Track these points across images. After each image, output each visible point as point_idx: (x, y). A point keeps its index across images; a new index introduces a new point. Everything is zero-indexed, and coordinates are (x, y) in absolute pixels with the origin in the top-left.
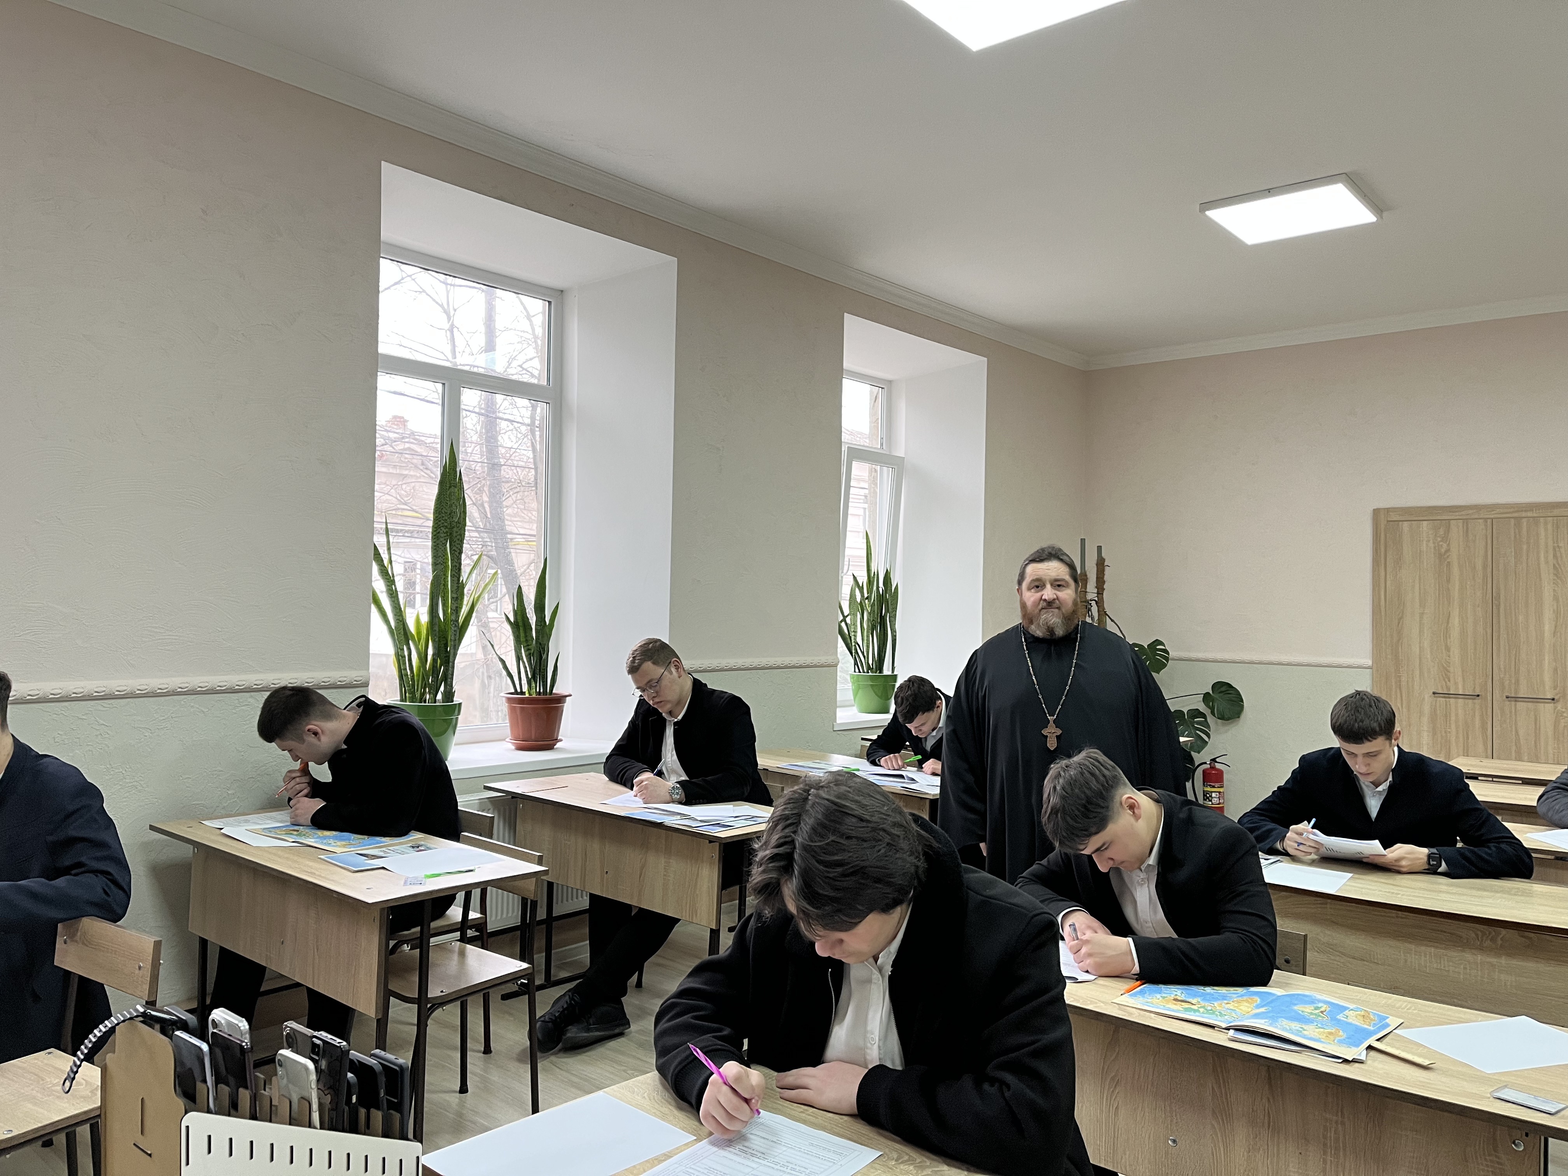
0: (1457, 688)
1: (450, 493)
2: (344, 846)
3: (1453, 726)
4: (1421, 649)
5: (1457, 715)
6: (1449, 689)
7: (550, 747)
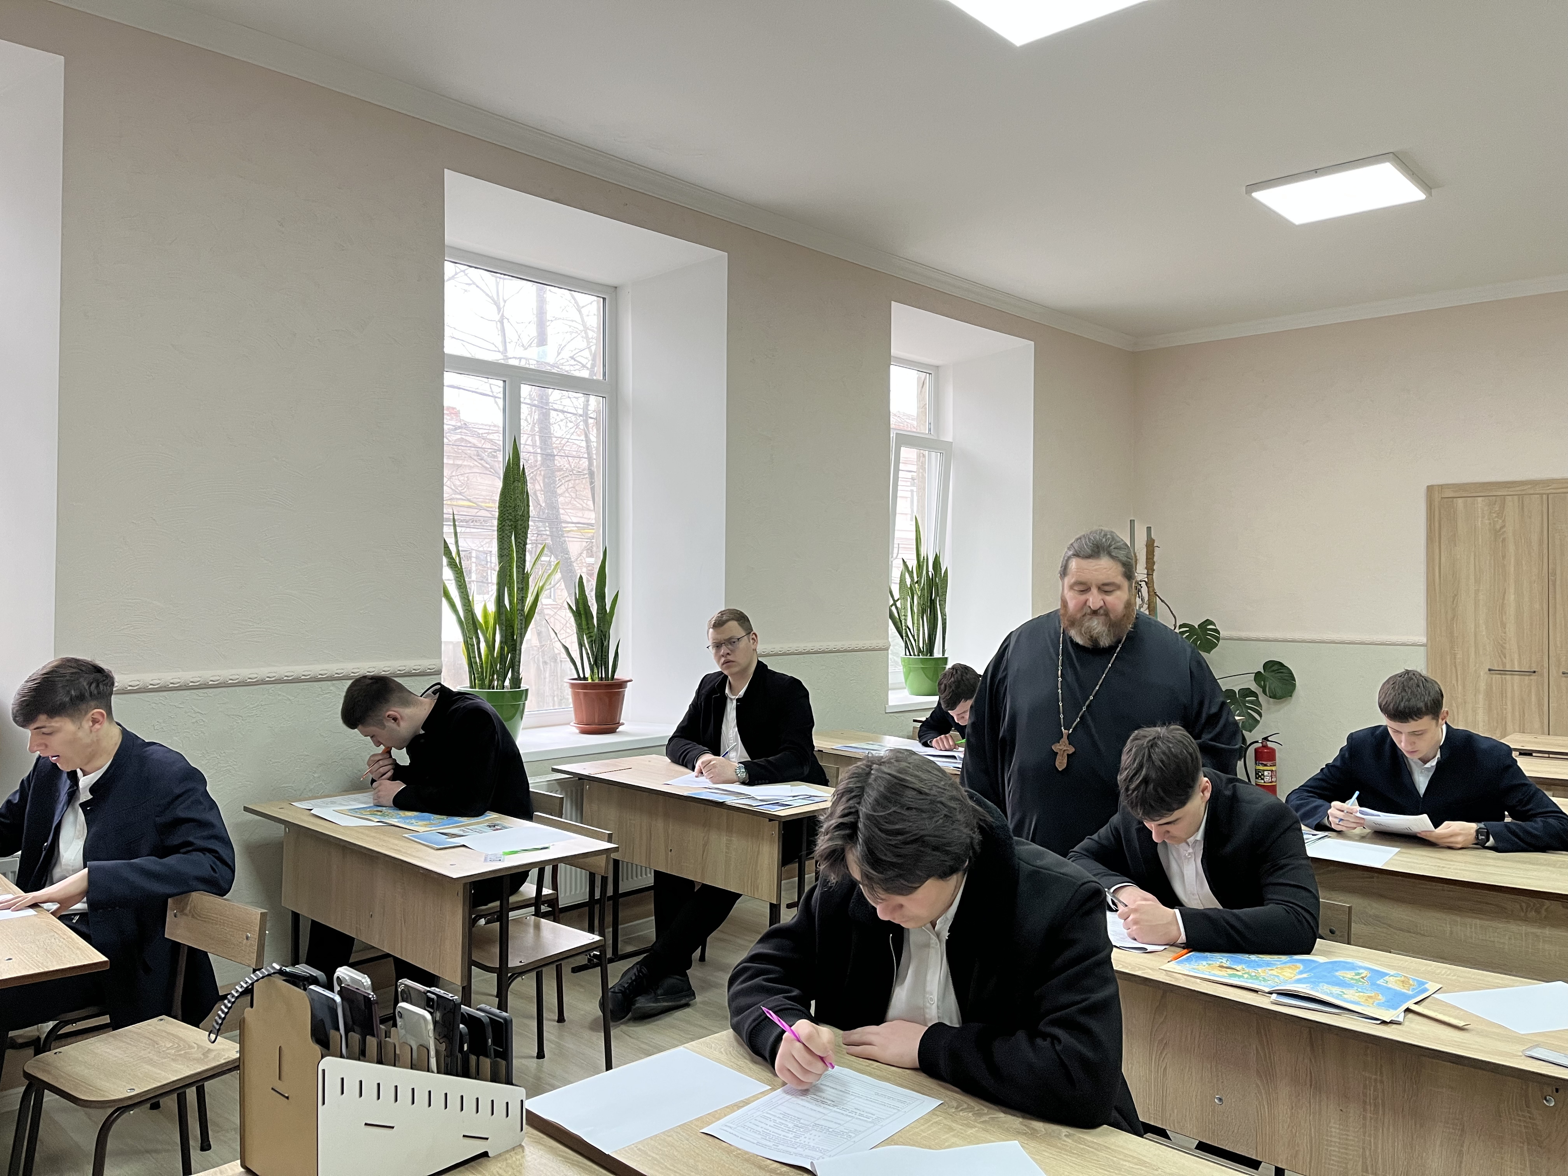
0: (1513, 664)
1: (514, 487)
2: (425, 826)
3: (1509, 703)
4: (1477, 626)
5: (1513, 691)
6: (1504, 664)
7: (612, 731)
